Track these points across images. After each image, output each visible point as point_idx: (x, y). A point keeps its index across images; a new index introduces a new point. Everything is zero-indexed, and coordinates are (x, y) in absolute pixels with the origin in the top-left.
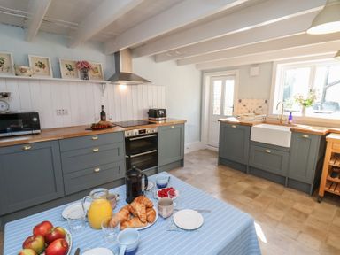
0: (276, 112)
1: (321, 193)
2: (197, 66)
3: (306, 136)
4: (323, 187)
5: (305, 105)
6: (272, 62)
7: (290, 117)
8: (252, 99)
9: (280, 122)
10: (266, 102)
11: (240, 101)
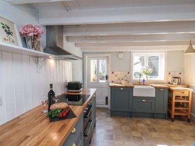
1: (173, 117)
2: (82, 49)
3: (162, 90)
4: (173, 114)
6: (130, 52)
7: (144, 81)
8: (120, 71)
10: (128, 73)
11: (113, 73)
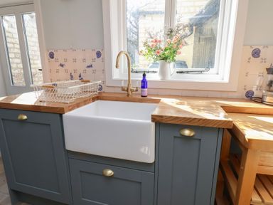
0: (119, 74)
3: (187, 132)
5: (165, 59)
7: (144, 84)
9: (126, 95)
10: (99, 54)
11: (52, 56)
